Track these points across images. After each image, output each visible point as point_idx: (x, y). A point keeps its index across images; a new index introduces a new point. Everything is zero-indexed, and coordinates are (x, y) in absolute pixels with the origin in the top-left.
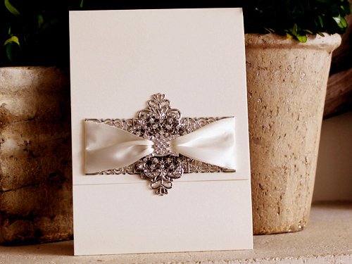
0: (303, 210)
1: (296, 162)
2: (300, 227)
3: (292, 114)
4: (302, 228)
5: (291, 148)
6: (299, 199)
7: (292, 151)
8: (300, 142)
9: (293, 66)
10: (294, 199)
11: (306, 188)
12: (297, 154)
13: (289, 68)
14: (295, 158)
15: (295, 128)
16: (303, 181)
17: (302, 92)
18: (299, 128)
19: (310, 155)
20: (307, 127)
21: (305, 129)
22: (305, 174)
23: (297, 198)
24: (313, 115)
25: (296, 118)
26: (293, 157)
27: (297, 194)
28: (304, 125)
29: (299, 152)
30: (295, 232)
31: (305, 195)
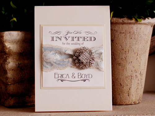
0: (139, 95)
1: (136, 74)
2: (138, 102)
3: (135, 53)
4: (139, 102)
5: (134, 68)
6: (138, 90)
7: (135, 69)
8: (138, 65)
9: (135, 32)
10: (135, 90)
11: (141, 85)
12: (137, 70)
13: (134, 33)
14: (136, 72)
15: (136, 59)
16: (139, 82)
17: (139, 43)
18: (138, 59)
19: (142, 71)
20: (142, 59)
21: (140, 59)
22: (140, 79)
23: (136, 89)
24: (144, 53)
25: (136, 54)
26: (135, 71)
27: (137, 88)
28: (140, 58)
29: (138, 69)
30: (136, 104)
31: (140, 88)
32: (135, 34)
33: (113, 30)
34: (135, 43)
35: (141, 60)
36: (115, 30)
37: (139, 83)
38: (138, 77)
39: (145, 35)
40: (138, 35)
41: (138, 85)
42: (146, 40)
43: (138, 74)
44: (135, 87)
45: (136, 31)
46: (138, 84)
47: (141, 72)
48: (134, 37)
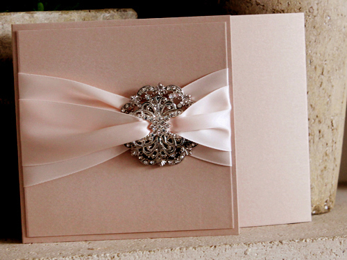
32: (315, 14)
33: (254, 3)
34: (314, 38)
35: (332, 86)
36: (258, 4)
37: (328, 152)
38: (325, 136)
39: (340, 16)
40: (322, 17)
41: (326, 158)
42: (343, 30)
43: (324, 128)
44: (318, 164)
45: (317, 4)
46: (326, 154)
47: (334, 122)
48: (313, 21)
